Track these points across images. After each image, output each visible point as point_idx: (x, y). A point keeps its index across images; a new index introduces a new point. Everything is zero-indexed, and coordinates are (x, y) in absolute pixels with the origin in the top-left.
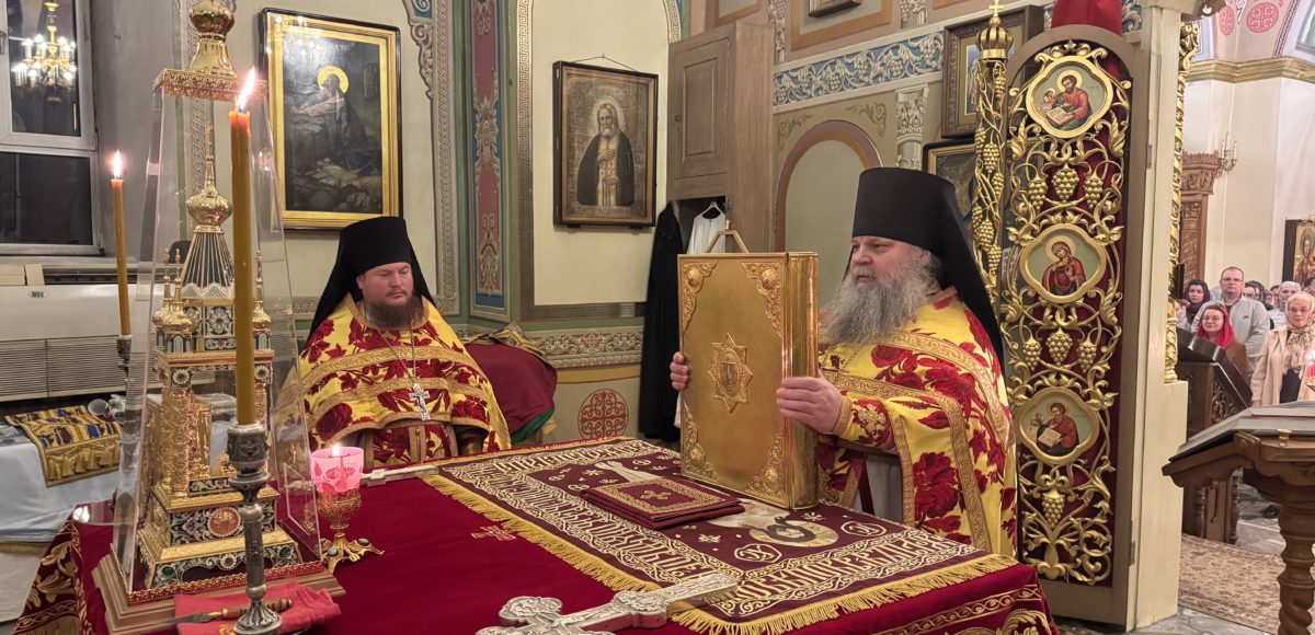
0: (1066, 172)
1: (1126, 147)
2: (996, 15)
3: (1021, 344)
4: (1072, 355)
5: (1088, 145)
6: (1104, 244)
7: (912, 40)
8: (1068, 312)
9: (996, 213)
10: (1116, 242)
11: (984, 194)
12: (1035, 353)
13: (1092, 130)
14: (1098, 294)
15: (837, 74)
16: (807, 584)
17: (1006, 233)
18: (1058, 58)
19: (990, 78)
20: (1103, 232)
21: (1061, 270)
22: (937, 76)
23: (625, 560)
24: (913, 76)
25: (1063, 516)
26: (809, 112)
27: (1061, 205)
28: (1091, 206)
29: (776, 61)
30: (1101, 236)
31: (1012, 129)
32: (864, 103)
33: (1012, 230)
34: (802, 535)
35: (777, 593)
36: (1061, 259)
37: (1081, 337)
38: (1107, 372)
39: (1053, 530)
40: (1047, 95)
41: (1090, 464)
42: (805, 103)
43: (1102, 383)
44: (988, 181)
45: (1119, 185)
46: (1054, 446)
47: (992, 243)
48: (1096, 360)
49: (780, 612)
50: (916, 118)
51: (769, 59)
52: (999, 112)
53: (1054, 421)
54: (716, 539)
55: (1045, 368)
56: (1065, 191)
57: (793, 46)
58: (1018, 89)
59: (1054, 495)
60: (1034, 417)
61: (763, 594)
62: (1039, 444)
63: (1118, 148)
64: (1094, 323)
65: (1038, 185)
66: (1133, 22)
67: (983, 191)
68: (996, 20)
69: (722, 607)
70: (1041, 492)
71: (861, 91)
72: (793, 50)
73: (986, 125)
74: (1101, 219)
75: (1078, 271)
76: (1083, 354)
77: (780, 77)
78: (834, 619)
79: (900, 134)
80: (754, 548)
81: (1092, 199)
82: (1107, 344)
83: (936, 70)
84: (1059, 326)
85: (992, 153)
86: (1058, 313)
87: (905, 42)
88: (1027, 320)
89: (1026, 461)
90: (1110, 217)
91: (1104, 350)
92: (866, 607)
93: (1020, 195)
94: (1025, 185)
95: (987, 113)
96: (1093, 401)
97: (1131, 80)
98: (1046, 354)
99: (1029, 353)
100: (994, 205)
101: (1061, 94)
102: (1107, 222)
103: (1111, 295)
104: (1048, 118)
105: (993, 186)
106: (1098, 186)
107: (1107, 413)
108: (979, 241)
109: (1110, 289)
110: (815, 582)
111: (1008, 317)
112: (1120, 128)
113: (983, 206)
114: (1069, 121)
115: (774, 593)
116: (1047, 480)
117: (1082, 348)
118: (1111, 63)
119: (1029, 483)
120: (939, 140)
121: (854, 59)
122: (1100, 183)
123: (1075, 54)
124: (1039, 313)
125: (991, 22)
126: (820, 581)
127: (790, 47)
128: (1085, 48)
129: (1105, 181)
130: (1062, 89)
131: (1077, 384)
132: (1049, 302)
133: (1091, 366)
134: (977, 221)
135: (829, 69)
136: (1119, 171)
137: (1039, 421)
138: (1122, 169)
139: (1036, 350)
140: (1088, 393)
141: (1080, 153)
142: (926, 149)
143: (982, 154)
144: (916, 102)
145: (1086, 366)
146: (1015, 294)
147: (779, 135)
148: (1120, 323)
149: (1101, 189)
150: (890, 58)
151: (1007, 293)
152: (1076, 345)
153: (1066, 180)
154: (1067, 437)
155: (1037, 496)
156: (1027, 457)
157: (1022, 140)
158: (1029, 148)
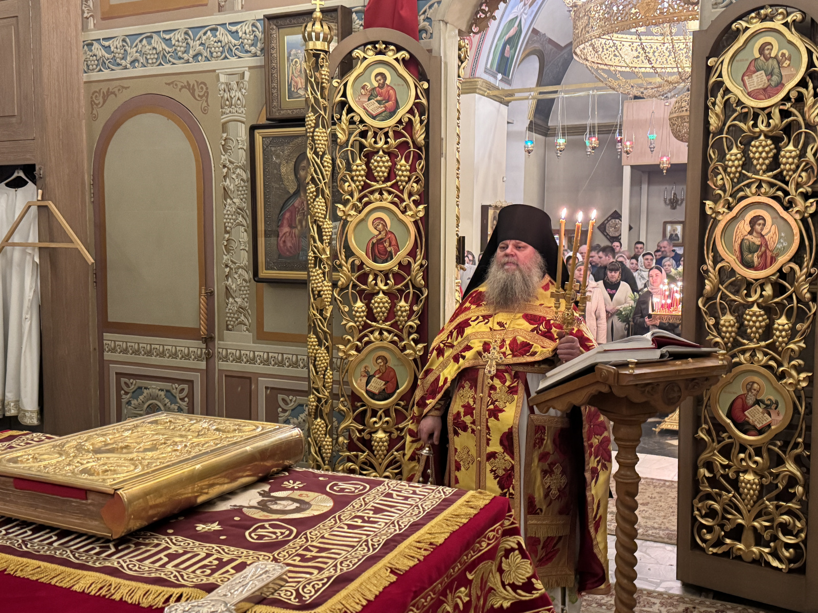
0: (381, 158)
1: (427, 138)
2: (318, 10)
3: (351, 307)
4: (391, 313)
5: (398, 135)
6: (413, 220)
7: (230, 24)
8: (387, 278)
9: (327, 191)
10: (421, 218)
11: (317, 174)
12: (362, 314)
13: (400, 122)
14: (409, 262)
15: (154, 48)
16: (344, 553)
17: (334, 209)
18: (371, 57)
19: (317, 67)
20: (411, 210)
21: (380, 241)
22: (259, 61)
23: (130, 569)
24: (234, 59)
25: (388, 451)
26: (125, 83)
27: (378, 186)
28: (401, 187)
29: (85, 28)
30: (409, 213)
31: (337, 116)
32: (184, 79)
33: (340, 206)
34: (298, 505)
35: (323, 569)
36: (380, 233)
37: (397, 298)
38: (418, 326)
39: (380, 464)
40: (363, 87)
41: (407, 404)
42: (119, 73)
43: (414, 336)
44: (319, 161)
45: (421, 170)
46: (380, 393)
47: (325, 218)
48: (409, 317)
49: (343, 588)
50: (239, 99)
51: (76, 25)
52: (325, 99)
53: (379, 371)
54: (215, 527)
55: (371, 326)
56: (381, 174)
57: (103, 13)
58: (339, 81)
59: (380, 435)
60: (363, 370)
61: (311, 574)
62: (367, 392)
63: (420, 139)
64: (407, 286)
65: (360, 168)
66: (426, 32)
67: (315, 171)
68: (318, 14)
69: (283, 595)
70: (370, 433)
71: (180, 67)
72: (103, 19)
73: (315, 111)
74: (409, 198)
75: (394, 242)
76: (399, 313)
77: (90, 45)
78: (394, 582)
79: (223, 113)
80: (263, 527)
81: (402, 181)
82: (417, 303)
83: (255, 55)
84: (381, 289)
85: (322, 136)
86: (379, 279)
87: (223, 25)
88: (355, 286)
89: (358, 408)
90: (416, 197)
91: (415, 308)
92: (412, 564)
93: (345, 176)
94: (349, 168)
95: (316, 99)
96: (408, 351)
97: (428, 81)
98: (371, 315)
99: (358, 314)
100: (325, 183)
101: (374, 89)
102: (414, 201)
103: (418, 263)
104: (365, 108)
105: (324, 167)
106: (406, 170)
107: (419, 361)
108: (314, 216)
109: (418, 257)
110: (349, 549)
111: (340, 283)
112: (421, 122)
113: (316, 185)
114: (381, 113)
115: (320, 569)
116: (375, 422)
117: (398, 308)
118: (412, 64)
119: (361, 427)
120: (263, 121)
121: (172, 35)
122: (408, 168)
123: (384, 54)
124: (363, 278)
125: (314, 16)
126: (353, 547)
127: (99, 16)
128: (393, 50)
129: (411, 166)
130: (376, 84)
131: (396, 338)
132: (372, 270)
133: (406, 322)
134: (311, 198)
135: (144, 42)
136: (420, 158)
137: (367, 372)
138: (423, 157)
139: (363, 311)
140: (405, 345)
141: (391, 141)
142: (253, 128)
143: (313, 137)
144: (238, 83)
145: (401, 322)
146: (343, 262)
147: (92, 104)
148: (427, 285)
149: (408, 173)
150: (208, 38)
151: (338, 262)
152: (393, 305)
153: (381, 164)
154: (390, 384)
155: (367, 437)
156: (359, 404)
157: (344, 127)
158: (350, 134)
